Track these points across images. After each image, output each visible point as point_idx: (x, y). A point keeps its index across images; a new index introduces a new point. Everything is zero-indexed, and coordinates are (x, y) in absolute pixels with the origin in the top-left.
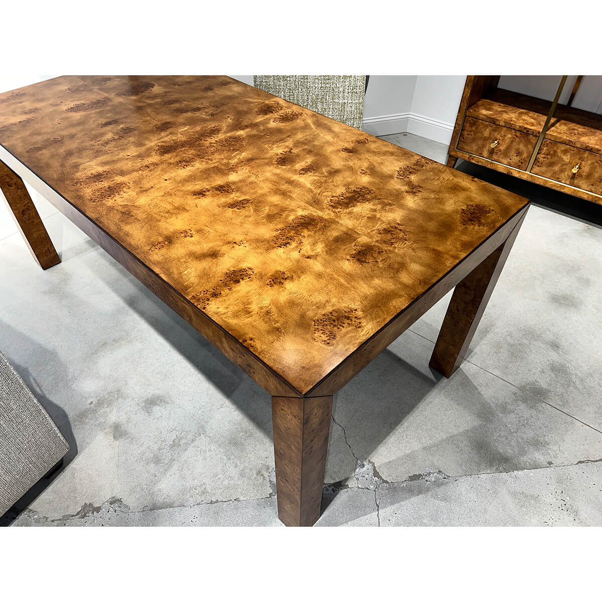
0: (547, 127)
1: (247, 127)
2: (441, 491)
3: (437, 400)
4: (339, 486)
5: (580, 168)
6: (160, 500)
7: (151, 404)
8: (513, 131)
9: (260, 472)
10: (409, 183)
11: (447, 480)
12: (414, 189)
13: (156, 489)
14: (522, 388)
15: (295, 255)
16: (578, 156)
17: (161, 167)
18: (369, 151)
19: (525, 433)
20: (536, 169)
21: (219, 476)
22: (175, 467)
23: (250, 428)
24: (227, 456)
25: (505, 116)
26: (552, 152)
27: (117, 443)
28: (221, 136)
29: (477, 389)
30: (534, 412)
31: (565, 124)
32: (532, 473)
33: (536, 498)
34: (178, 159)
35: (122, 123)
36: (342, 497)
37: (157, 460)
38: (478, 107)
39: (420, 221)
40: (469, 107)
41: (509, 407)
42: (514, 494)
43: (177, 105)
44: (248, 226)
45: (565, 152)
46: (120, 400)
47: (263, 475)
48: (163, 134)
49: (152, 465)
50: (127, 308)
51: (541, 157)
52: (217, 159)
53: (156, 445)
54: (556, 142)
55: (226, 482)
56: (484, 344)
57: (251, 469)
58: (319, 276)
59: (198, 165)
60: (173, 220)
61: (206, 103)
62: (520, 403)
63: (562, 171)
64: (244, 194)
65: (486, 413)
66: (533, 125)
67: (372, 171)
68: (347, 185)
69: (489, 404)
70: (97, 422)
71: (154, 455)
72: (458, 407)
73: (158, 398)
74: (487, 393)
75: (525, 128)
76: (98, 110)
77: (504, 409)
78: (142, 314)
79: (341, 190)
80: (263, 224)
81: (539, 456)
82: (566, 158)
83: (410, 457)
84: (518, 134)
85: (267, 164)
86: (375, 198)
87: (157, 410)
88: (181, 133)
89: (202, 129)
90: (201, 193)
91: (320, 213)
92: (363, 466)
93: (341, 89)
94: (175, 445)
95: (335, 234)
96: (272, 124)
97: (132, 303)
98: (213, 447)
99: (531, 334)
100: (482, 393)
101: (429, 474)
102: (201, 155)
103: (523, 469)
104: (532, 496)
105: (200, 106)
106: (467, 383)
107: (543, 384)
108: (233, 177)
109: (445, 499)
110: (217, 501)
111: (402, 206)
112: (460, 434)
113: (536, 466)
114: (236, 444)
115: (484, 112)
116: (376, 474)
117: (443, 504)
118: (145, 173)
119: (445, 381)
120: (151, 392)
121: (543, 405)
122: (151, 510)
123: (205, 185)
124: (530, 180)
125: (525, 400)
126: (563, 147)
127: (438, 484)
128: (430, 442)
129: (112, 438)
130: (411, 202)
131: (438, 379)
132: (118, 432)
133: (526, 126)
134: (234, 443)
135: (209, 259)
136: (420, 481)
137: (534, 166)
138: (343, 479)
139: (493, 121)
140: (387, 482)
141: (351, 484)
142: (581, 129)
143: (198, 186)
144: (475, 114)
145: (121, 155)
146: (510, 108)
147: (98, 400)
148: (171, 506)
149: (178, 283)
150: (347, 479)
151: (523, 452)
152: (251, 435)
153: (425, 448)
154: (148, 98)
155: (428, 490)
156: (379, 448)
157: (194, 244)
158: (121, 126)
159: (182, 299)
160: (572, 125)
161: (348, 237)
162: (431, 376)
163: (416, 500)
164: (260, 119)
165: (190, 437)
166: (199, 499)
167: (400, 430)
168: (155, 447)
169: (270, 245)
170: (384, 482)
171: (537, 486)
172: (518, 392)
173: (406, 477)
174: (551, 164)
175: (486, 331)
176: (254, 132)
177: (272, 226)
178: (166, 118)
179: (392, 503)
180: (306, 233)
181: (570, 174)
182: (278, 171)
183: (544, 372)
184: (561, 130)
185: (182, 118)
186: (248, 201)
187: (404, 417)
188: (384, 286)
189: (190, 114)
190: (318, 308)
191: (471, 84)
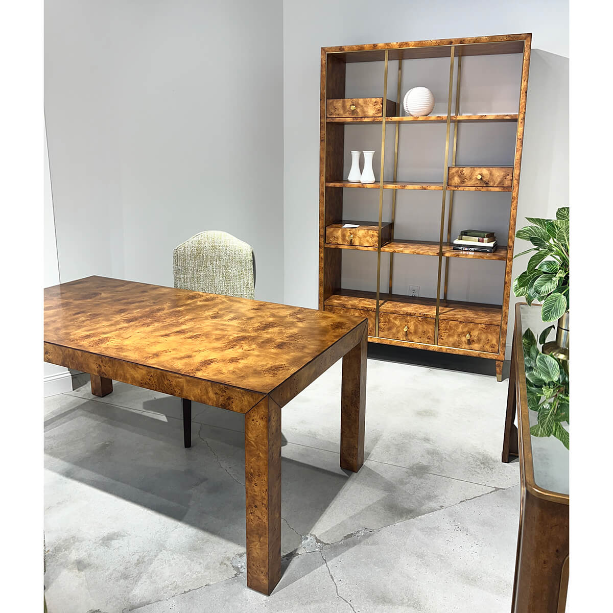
0: (378, 306)
1: (182, 306)
2: (369, 540)
3: (352, 487)
4: (291, 555)
5: (408, 328)
6: (137, 602)
7: (108, 540)
8: (358, 310)
9: (222, 563)
10: (297, 318)
11: (372, 533)
12: (300, 320)
13: (131, 595)
14: (411, 468)
15: (241, 350)
16: (404, 320)
17: (131, 328)
18: (268, 308)
19: (420, 493)
20: (381, 334)
21: (187, 574)
22: (144, 577)
23: (205, 536)
24: (190, 559)
25: (350, 302)
26: (387, 320)
27: (83, 573)
28: (165, 311)
29: (379, 475)
30: (422, 480)
31: (390, 303)
32: (431, 515)
33: (438, 528)
34: (141, 324)
35: (89, 312)
36: (295, 563)
37: (125, 577)
38: (331, 299)
39: (309, 331)
40: (325, 300)
41: (405, 480)
42: (422, 530)
43: (125, 301)
44: (204, 344)
45: (395, 318)
46: (77, 543)
47: (225, 564)
48: (123, 314)
49: (122, 581)
50: (64, 479)
51: (381, 324)
52: (168, 321)
53: (122, 567)
54: (387, 313)
55: (194, 576)
56: (377, 448)
57: (214, 562)
58: (258, 356)
59: (156, 324)
60: (154, 347)
61: (146, 298)
62: (411, 477)
63: (398, 332)
64: (195, 332)
65: (389, 487)
66: (370, 305)
67: (273, 315)
68: (261, 323)
69: (390, 482)
70: (58, 563)
71: (122, 574)
72: (369, 488)
73: (114, 534)
74: (387, 476)
75: (365, 307)
76: (65, 308)
77: (402, 482)
78: (81, 480)
79: (257, 325)
80: (214, 342)
81: (433, 504)
82: (397, 322)
83: (342, 525)
84: (362, 312)
85: (204, 319)
86: (279, 325)
87: (115, 543)
88: (136, 313)
89: (150, 309)
90: (167, 335)
91: (249, 334)
92: (307, 538)
93: (238, 286)
94: (138, 563)
95: (261, 341)
96: (199, 303)
97: (68, 474)
98: (175, 557)
99: (409, 436)
100: (384, 476)
101: (359, 532)
102: (157, 320)
103: (424, 514)
104: (435, 528)
105: (143, 300)
106: (371, 473)
107: (424, 462)
108: (184, 327)
109: (374, 543)
110: (190, 590)
111: (296, 327)
112: (374, 504)
113: (433, 510)
114: (195, 550)
115: (336, 301)
116: (318, 541)
117: (373, 547)
118: (121, 331)
119: (355, 474)
120: (105, 532)
121: (428, 475)
122: (130, 610)
123: (167, 332)
124: (380, 342)
125: (415, 475)
126: (393, 316)
127: (366, 536)
128: (355, 512)
129: (77, 571)
130: (300, 325)
131: (350, 475)
132: (81, 565)
133: (365, 306)
134: (194, 549)
135: (187, 359)
136: (353, 537)
137: (380, 332)
138: (293, 550)
139: (344, 306)
140: (328, 544)
141: (300, 552)
142: (401, 304)
143: (163, 333)
144: (330, 303)
145: (98, 326)
146: (353, 298)
147: (55, 548)
148: (148, 603)
149: (173, 369)
150: (296, 550)
151: (421, 504)
152: (208, 541)
153: (351, 517)
154: (100, 299)
155: (360, 541)
156: (316, 524)
157: (173, 354)
158: (89, 313)
159: (177, 375)
160: (395, 303)
161: (269, 341)
162: (344, 474)
163: (352, 550)
164: (189, 302)
165: (152, 554)
166: (173, 593)
167: (329, 511)
168: (122, 568)
169: (222, 349)
170: (325, 544)
171: (436, 521)
172: (409, 470)
173: (342, 537)
174: (390, 329)
175: (375, 440)
176: (188, 307)
177: (220, 342)
178: (123, 307)
179: (336, 556)
180: (243, 342)
181: (404, 333)
182: (213, 322)
183: (423, 456)
184: (388, 306)
185: (132, 306)
186: (200, 335)
187: (331, 502)
188: (297, 354)
189: (137, 304)
190: (263, 366)
191: (323, 284)
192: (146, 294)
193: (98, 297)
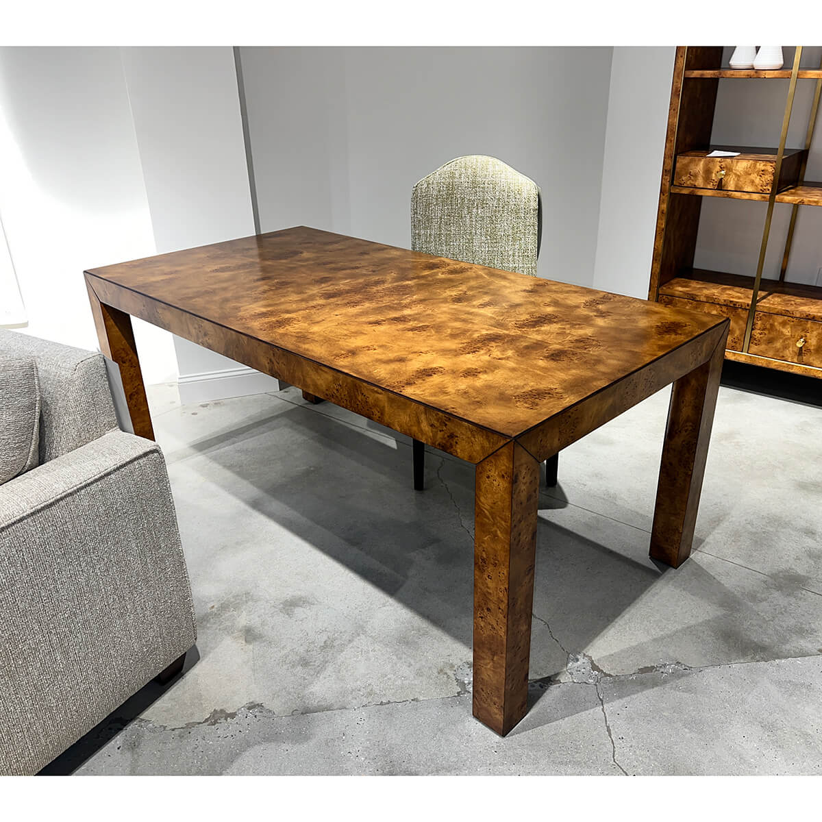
0: (755, 301)
1: (414, 278)
2: (682, 682)
3: (664, 591)
4: (547, 682)
5: (805, 341)
6: (314, 703)
7: (290, 606)
8: (718, 306)
9: (441, 670)
10: (598, 311)
11: (688, 671)
12: (602, 314)
13: (307, 692)
14: (774, 576)
15: (486, 358)
16: (800, 328)
17: (328, 307)
18: (549, 291)
19: (784, 621)
20: (754, 348)
21: (389, 676)
22: (330, 669)
23: (424, 626)
24: (397, 656)
25: (706, 292)
26: (768, 326)
27: (251, 647)
28: (386, 286)
29: (714, 578)
30: (793, 600)
31: (778, 296)
32: (799, 661)
33: (809, 687)
34: (345, 301)
35: (277, 279)
36: (551, 696)
37: (305, 663)
38: (671, 284)
39: (613, 333)
40: (661, 284)
41: (758, 595)
42: (779, 683)
43: (333, 265)
44: (431, 342)
45: (784, 324)
46: (250, 603)
47: (446, 673)
48: (323, 285)
49: (299, 668)
50: (250, 510)
51: (756, 333)
52: (387, 301)
53: (302, 647)
54: (770, 314)
55: (399, 682)
56: (718, 533)
57: (430, 668)
58: (513, 370)
59: (367, 305)
60: (352, 340)
61: (363, 263)
62: (773, 591)
63: (785, 347)
64: (422, 322)
65: (730, 602)
66: (740, 298)
67: (556, 303)
68: (531, 314)
69: (733, 593)
70: (221, 626)
71: (301, 658)
72: (692, 597)
73: (300, 599)
74: (728, 583)
75: (731, 302)
77: (753, 597)
78: (270, 515)
79: (525, 317)
80: (448, 340)
81: (804, 644)
82: (787, 331)
83: (638, 649)
84: (724, 309)
85: (442, 302)
86: (563, 320)
87: (299, 612)
88: (343, 285)
89: (365, 281)
90: (378, 323)
91: (506, 332)
92: (577, 660)
93: (511, 253)
94: (325, 647)
95: (525, 344)
96: (440, 276)
97: (256, 505)
98: (377, 647)
99: (777, 522)
100: (722, 582)
101: (665, 665)
102: (370, 298)
103: (786, 657)
104: (803, 685)
105: (359, 266)
106: (701, 573)
107: (801, 570)
108: (407, 312)
109: (688, 690)
110: (389, 702)
111: (592, 325)
112: (701, 624)
113: (803, 654)
114: (407, 643)
115: (680, 289)
116: (595, 667)
117: (686, 695)
118: (313, 311)
119: (673, 571)
120: (289, 593)
121: (804, 592)
122: (302, 713)
123: (380, 318)
124: (749, 362)
125: (779, 588)
126: (780, 319)
127: (676, 675)
128: (662, 633)
129: (244, 642)
130: (600, 322)
131: (664, 570)
132: (250, 635)
133: (732, 299)
134: (405, 641)
135: (398, 363)
136: (654, 673)
137: (751, 344)
138: (553, 674)
139: (692, 298)
140: (610, 676)
141: (564, 678)
142: (799, 300)
143: (372, 318)
144: (669, 291)
145: (283, 300)
146: (711, 285)
147: (222, 604)
148: (328, 709)
149: (370, 378)
150: (557, 674)
151: (784, 641)
152: (426, 634)
153: (655, 640)
154: (299, 261)
155: (665, 682)
156: (595, 641)
157: (378, 354)
158: (276, 281)
159: (376, 389)
160: (787, 297)
161: (538, 345)
162: (654, 567)
163: (649, 693)
164: (426, 273)
165: (346, 637)
166: (365, 701)
167: (620, 622)
168: (302, 650)
169: (456, 353)
170: (606, 675)
171: (808, 674)
172: (769, 579)
173: (635, 669)
174: (770, 341)
175: (717, 521)
176: (423, 282)
177: (456, 341)
178: (326, 275)
179: (620, 697)
180: (493, 344)
181: (795, 350)
182: (455, 307)
183: (799, 559)
184: (773, 302)
185: (340, 274)
186: (428, 326)
187: (624, 610)
188: (583, 374)
189: (348, 271)
190: (517, 388)
191: (660, 258)
192: (366, 257)
193: (297, 258)
